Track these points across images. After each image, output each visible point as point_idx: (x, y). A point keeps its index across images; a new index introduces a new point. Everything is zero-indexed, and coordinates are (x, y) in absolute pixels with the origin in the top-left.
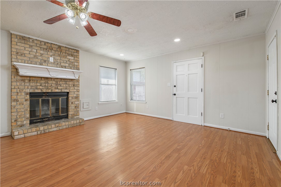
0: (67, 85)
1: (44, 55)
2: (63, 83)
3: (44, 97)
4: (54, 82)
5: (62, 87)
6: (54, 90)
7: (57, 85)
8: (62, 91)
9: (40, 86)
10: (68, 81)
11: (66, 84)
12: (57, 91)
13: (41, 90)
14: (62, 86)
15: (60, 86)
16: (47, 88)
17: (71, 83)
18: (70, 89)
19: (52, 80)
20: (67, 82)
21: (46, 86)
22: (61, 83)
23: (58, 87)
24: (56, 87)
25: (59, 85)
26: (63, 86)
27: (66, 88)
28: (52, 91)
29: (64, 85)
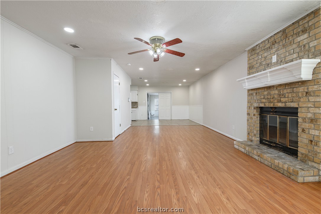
0: (294, 95)
1: (267, 57)
2: (289, 91)
3: (271, 113)
4: (276, 92)
5: (287, 99)
6: (276, 104)
7: (280, 95)
8: (286, 106)
9: (263, 99)
10: (296, 86)
11: (293, 92)
12: (280, 105)
13: (265, 105)
14: (286, 96)
15: (284, 97)
16: (269, 102)
17: (301, 89)
18: (299, 101)
19: (275, 89)
20: (294, 89)
21: (268, 98)
22: (285, 91)
23: (282, 99)
24: (279, 99)
25: (282, 95)
26: (288, 97)
27: (293, 100)
28: (274, 105)
29: (290, 95)
